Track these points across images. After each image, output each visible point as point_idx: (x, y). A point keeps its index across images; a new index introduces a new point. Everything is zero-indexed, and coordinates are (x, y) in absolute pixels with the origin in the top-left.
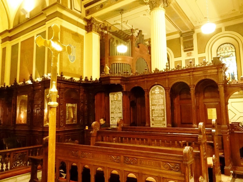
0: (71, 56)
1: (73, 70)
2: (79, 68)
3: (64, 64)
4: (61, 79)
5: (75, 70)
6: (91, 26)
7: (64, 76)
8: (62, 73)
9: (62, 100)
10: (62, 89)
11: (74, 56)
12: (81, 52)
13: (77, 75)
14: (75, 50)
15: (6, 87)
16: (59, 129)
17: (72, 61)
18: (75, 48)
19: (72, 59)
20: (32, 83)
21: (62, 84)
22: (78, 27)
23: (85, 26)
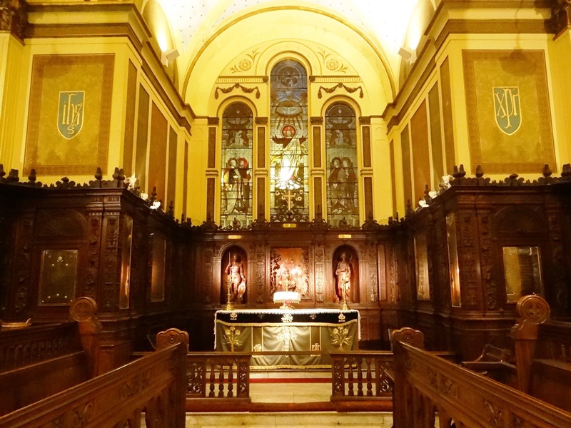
0: (506, 117)
1: (515, 153)
2: (538, 145)
3: (485, 144)
4: (478, 184)
5: (521, 152)
6: (563, 13)
7: (485, 177)
8: (479, 168)
9: (485, 240)
10: (481, 209)
11: (515, 114)
12: (539, 98)
13: (531, 164)
14: (516, 98)
15: (400, 221)
16: (484, 316)
17: (509, 130)
18: (515, 92)
19: (509, 124)
20: (427, 206)
21: (480, 196)
22: (519, 32)
23: (546, 22)
